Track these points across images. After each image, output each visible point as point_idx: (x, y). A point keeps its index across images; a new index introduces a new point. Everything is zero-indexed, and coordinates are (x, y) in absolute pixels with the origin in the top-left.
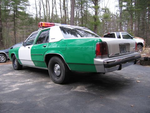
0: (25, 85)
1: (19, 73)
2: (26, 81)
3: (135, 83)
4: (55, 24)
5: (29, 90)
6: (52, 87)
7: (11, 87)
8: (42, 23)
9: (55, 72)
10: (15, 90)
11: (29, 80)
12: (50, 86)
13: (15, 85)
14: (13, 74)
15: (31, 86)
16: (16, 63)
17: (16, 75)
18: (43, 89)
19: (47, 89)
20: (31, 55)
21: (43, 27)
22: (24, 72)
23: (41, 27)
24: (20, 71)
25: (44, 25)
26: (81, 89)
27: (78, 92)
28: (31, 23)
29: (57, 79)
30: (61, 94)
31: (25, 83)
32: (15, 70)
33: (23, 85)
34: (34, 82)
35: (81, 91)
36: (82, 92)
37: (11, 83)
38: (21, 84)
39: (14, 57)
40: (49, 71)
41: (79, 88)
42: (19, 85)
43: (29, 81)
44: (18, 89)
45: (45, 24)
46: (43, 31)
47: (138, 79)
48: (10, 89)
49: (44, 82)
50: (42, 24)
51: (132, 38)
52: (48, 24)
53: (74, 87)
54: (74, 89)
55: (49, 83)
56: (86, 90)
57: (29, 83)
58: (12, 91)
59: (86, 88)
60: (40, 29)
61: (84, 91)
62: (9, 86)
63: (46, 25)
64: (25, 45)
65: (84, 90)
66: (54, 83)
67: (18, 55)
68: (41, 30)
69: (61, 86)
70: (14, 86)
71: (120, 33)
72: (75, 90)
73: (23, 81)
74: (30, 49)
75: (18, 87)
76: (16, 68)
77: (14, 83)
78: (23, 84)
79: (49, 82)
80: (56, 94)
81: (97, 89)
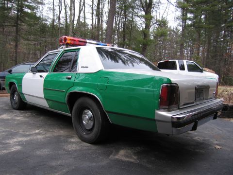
0: (31, 141)
1: (20, 117)
2: (34, 132)
3: (212, 149)
4: (88, 41)
5: (38, 152)
6: (78, 148)
7: (6, 144)
8: (66, 37)
9: (84, 122)
10: (13, 149)
11: (37, 131)
12: (74, 145)
13: (15, 140)
14: (9, 118)
15: (42, 145)
16: (16, 97)
17: (15, 120)
18: (63, 152)
19: (69, 153)
20: (44, 89)
21: (68, 45)
22: (30, 114)
23: (63, 45)
24: (22, 111)
25: (69, 42)
26: (127, 156)
27: (122, 161)
28: (43, 32)
29: (87, 134)
30: (94, 164)
31: (32, 137)
32: (14, 109)
33: (27, 141)
34: (47, 135)
35: (127, 159)
36: (128, 162)
37: (7, 135)
38: (25, 139)
39: (14, 88)
40: (73, 119)
41: (123, 155)
42: (20, 139)
43: (39, 134)
44: (19, 148)
45: (71, 40)
46: (66, 51)
47: (216, 142)
48: (5, 148)
49: (64, 136)
50: (65, 39)
51: (202, 71)
52: (75, 40)
53: (114, 151)
54: (114, 155)
55: (73, 140)
56: (135, 158)
57: (39, 137)
58: (9, 153)
59: (135, 154)
60: (62, 48)
61: (131, 160)
62: (3, 141)
63: (72, 42)
64: (34, 70)
65: (131, 158)
66: (80, 140)
67: (20, 86)
68: (63, 50)
69: (93, 147)
70: (12, 141)
71: (185, 62)
72: (117, 157)
73: (28, 133)
74: (43, 79)
75: (20, 143)
76: (15, 106)
77: (13, 135)
78: (28, 138)
79: (72, 137)
80: (86, 164)
81: (153, 159)
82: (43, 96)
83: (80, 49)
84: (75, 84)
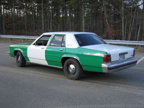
9: (70, 70)
16: (19, 59)
20: (45, 55)
40: (64, 69)
82: (45, 59)
83: (65, 35)
84: (65, 53)
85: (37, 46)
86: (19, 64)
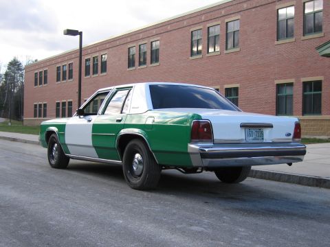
82: (91, 144)
83: (132, 87)
84: (125, 126)
85: (82, 117)
86: (53, 162)
